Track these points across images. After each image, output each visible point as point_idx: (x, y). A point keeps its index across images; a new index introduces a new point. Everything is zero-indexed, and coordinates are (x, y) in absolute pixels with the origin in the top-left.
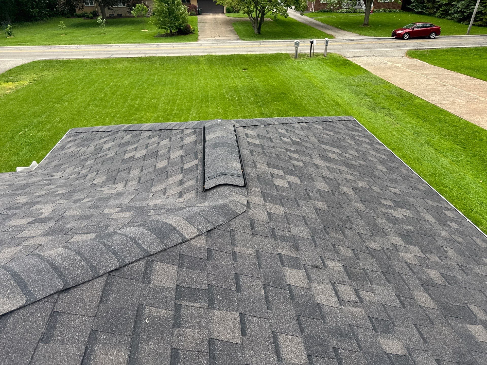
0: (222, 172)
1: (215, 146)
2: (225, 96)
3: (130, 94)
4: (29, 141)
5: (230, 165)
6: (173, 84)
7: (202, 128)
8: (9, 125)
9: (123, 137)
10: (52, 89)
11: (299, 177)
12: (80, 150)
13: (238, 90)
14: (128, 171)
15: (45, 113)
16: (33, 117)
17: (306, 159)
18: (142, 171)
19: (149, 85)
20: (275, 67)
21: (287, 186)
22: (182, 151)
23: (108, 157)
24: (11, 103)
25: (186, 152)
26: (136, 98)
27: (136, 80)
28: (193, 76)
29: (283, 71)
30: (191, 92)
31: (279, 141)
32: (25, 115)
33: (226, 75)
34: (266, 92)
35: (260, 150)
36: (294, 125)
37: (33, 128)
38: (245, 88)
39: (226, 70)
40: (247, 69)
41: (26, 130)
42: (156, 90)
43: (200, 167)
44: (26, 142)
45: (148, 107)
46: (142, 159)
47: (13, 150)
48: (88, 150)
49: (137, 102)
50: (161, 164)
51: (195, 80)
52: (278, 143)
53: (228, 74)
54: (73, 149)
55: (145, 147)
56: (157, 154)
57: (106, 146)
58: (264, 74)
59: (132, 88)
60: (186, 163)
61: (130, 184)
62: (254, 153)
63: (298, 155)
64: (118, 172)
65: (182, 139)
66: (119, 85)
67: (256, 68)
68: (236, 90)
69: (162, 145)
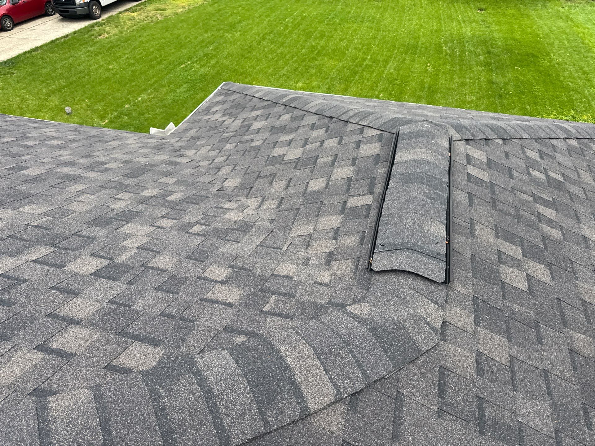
0: (408, 241)
1: (408, 179)
2: (442, 47)
3: (316, 30)
4: (189, 77)
5: (426, 228)
6: (373, 22)
7: (394, 131)
8: (173, 53)
9: (280, 116)
10: (227, 13)
11: (549, 265)
12: (225, 121)
13: (463, 41)
14: (270, 179)
15: (213, 43)
16: (199, 46)
17: (568, 223)
18: (287, 187)
19: (342, 20)
20: (530, 11)
21: (523, 286)
22: (351, 168)
23: (253, 144)
24: (180, 25)
25: (358, 174)
26: (322, 36)
27: (327, 11)
28: (404, 12)
29: (541, 19)
30: (395, 36)
31: (524, 177)
32: (191, 43)
33: (451, 17)
34: (505, 49)
35: (486, 194)
36: (554, 142)
37: (196, 61)
38: (475, 39)
39: (453, 8)
40: (485, 10)
41: (189, 63)
42: (349, 28)
43: (373, 213)
44: (186, 78)
45: (334, 51)
46: (294, 164)
47: (171, 86)
48: (234, 124)
49: (322, 43)
50: (317, 184)
51: (404, 18)
52: (521, 180)
53: (454, 14)
54: (217, 117)
55: (302, 143)
56: (315, 163)
57: (257, 125)
58: (508, 21)
59: (320, 22)
60: (353, 196)
61: (267, 205)
62: (475, 200)
63: (554, 212)
64: (257, 178)
65: (358, 144)
66: (305, 16)
67: (499, 10)
68: (461, 41)
69: (326, 148)
